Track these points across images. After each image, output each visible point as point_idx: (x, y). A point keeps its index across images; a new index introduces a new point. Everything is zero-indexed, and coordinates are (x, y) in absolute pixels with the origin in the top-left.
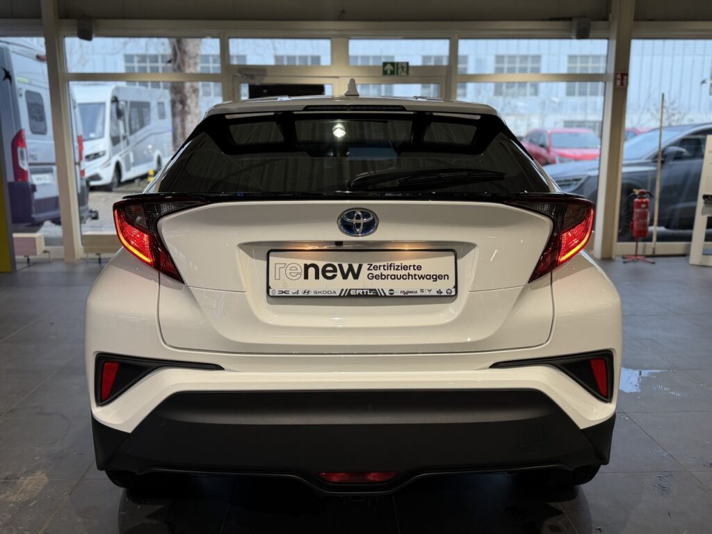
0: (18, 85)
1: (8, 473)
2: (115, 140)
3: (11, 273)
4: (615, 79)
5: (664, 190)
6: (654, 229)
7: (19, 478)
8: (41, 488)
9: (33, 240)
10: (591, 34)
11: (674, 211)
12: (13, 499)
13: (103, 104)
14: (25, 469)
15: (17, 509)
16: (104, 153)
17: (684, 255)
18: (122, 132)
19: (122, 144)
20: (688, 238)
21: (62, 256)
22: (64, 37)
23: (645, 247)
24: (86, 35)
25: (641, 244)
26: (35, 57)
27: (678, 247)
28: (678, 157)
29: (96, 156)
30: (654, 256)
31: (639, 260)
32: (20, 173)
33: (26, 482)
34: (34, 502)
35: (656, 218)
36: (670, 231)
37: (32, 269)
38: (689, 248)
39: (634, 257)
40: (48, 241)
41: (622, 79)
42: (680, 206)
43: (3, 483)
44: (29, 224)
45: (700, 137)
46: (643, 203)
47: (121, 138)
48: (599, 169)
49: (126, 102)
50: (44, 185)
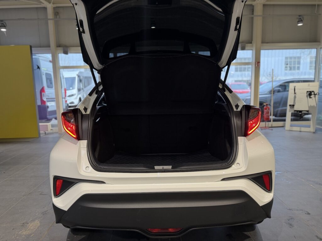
0: (42, 71)
1: (24, 221)
2: (79, 90)
3: (38, 138)
4: (255, 64)
5: (275, 103)
6: (272, 117)
7: (28, 224)
8: (36, 228)
9: (47, 125)
10: (246, 48)
11: (278, 111)
12: (24, 233)
13: (75, 78)
14: (31, 219)
15: (26, 238)
16: (75, 94)
17: (283, 127)
18: (82, 87)
19: (82, 91)
20: (284, 120)
21: (57, 131)
22: (59, 54)
23: (268, 124)
24: (66, 53)
25: (267, 123)
26: (49, 61)
27: (280, 123)
28: (279, 91)
29: (72, 95)
30: (272, 127)
31: (267, 129)
32: (43, 102)
33: (31, 225)
34: (33, 235)
35: (272, 114)
36: (277, 118)
37: (47, 136)
38: (285, 124)
39: (265, 128)
40: (53, 126)
41: (258, 64)
42: (280, 109)
43: (22, 226)
44: (46, 120)
45: (286, 84)
46: (267, 108)
47: (81, 89)
48: (251, 96)
49: (83, 77)
50: (52, 106)
